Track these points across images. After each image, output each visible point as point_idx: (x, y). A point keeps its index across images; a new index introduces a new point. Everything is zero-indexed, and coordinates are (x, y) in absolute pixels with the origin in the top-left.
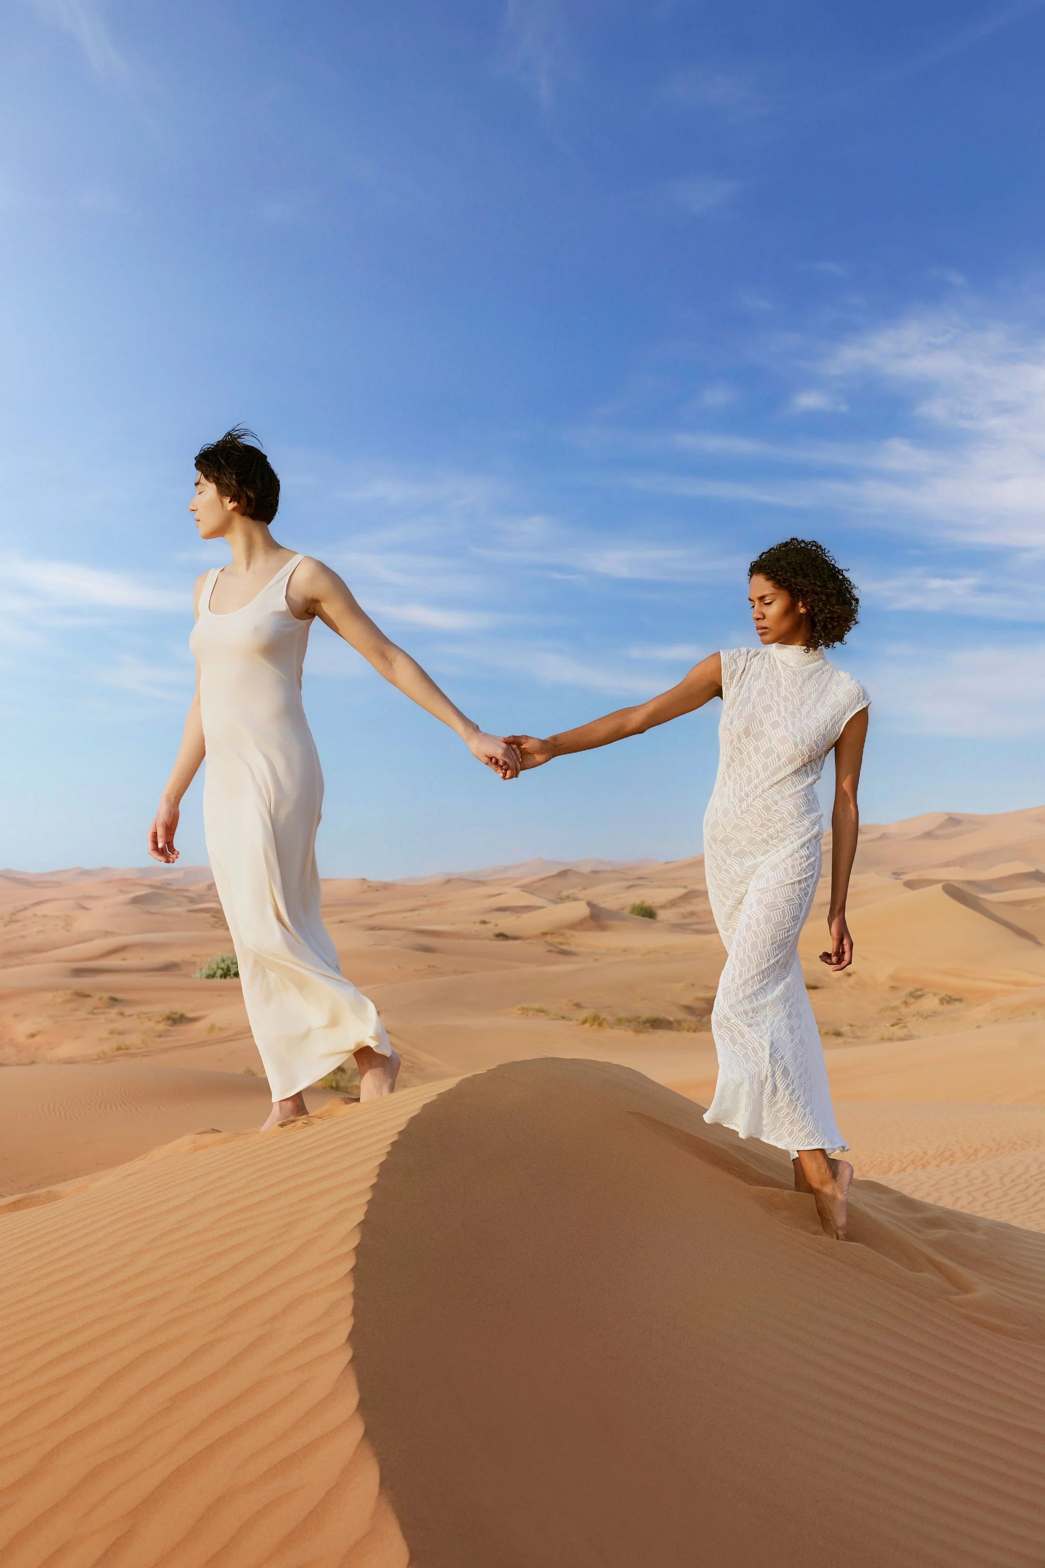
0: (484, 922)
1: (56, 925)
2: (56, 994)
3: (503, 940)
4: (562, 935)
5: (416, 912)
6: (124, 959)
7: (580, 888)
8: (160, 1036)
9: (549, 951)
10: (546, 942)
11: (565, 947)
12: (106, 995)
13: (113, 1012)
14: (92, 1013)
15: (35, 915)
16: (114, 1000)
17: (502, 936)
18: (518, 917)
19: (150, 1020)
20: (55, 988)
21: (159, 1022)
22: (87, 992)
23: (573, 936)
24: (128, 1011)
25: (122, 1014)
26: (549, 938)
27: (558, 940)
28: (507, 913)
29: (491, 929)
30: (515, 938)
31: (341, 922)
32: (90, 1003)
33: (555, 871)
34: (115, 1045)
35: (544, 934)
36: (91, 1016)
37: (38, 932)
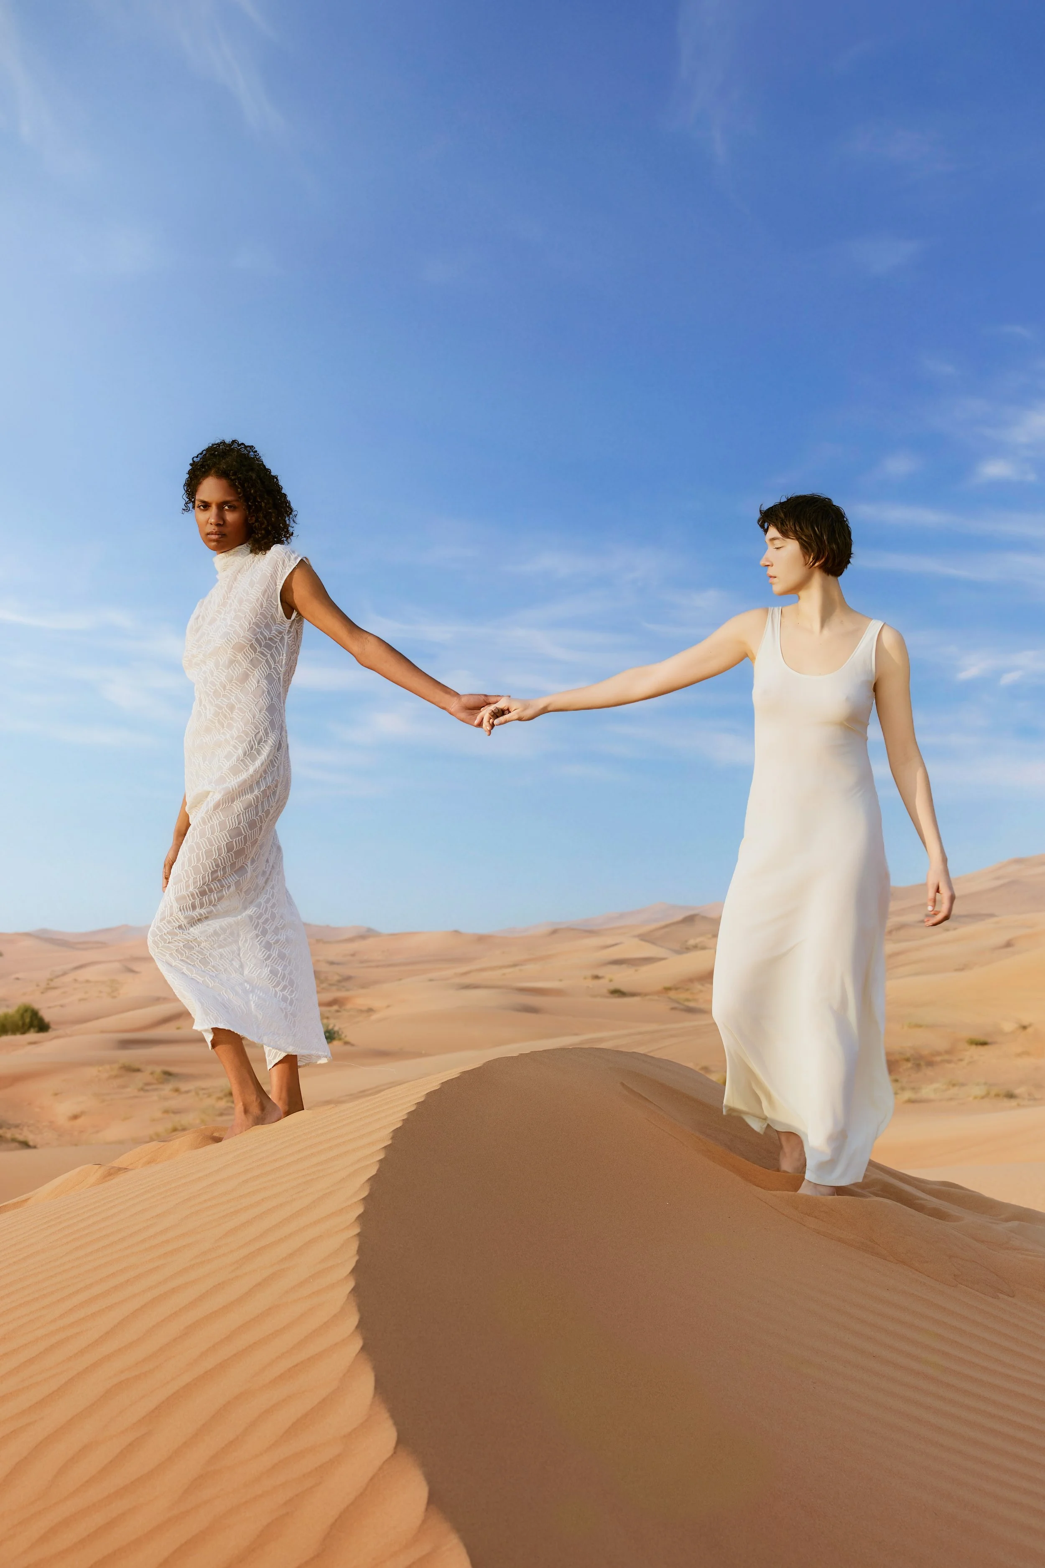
0: (597, 977)
1: (101, 992)
2: (100, 1068)
3: (619, 997)
4: (687, 990)
5: (517, 968)
6: (178, 1028)
7: (710, 936)
8: (221, 1114)
9: (673, 1009)
10: (670, 998)
11: (692, 1004)
12: (158, 1069)
13: (167, 1089)
14: (142, 1089)
15: (76, 980)
16: (168, 1074)
17: (617, 993)
18: (636, 971)
19: (209, 1096)
20: (100, 1062)
21: (220, 1098)
22: (136, 1065)
23: (701, 991)
24: (184, 1087)
25: (177, 1090)
26: (672, 994)
27: (683, 996)
28: (624, 966)
29: (604, 985)
30: (633, 995)
31: (431, 980)
32: (140, 1079)
33: (680, 917)
34: (170, 1126)
35: (667, 989)
36: (142, 1093)
37: (80, 1000)
